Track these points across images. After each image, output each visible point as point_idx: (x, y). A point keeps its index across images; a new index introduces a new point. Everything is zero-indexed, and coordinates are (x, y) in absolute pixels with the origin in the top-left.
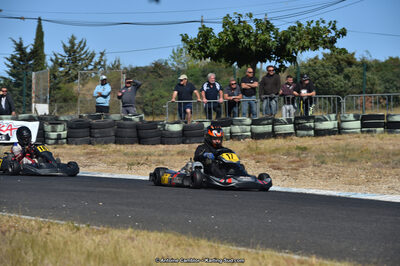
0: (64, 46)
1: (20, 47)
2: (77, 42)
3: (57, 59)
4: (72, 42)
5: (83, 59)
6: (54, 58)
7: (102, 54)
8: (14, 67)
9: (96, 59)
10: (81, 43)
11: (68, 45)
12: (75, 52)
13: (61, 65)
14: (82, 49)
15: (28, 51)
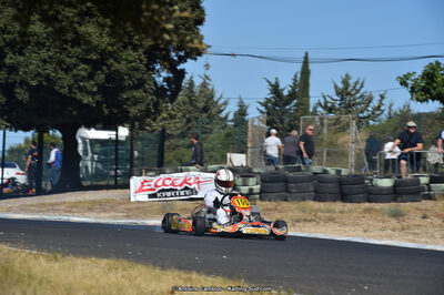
0: (336, 87)
1: (275, 89)
2: (352, 82)
3: (326, 102)
4: (345, 82)
5: (359, 104)
6: (322, 102)
7: (382, 97)
8: (268, 113)
9: (375, 103)
10: (356, 83)
11: (341, 86)
12: (349, 94)
13: (330, 110)
14: (358, 91)
15: (286, 93)
